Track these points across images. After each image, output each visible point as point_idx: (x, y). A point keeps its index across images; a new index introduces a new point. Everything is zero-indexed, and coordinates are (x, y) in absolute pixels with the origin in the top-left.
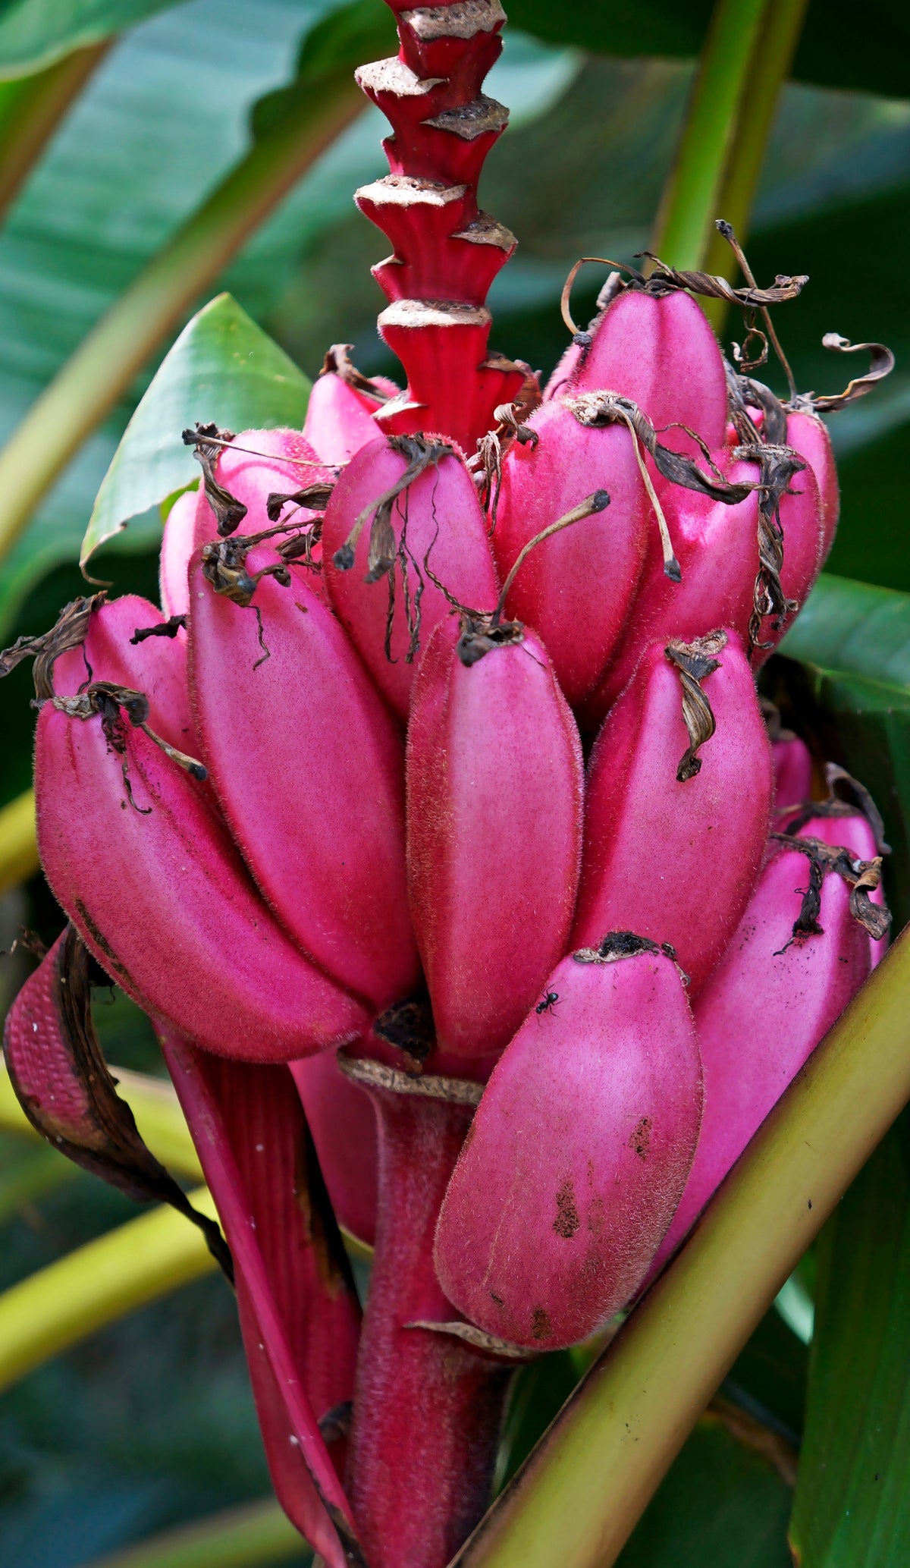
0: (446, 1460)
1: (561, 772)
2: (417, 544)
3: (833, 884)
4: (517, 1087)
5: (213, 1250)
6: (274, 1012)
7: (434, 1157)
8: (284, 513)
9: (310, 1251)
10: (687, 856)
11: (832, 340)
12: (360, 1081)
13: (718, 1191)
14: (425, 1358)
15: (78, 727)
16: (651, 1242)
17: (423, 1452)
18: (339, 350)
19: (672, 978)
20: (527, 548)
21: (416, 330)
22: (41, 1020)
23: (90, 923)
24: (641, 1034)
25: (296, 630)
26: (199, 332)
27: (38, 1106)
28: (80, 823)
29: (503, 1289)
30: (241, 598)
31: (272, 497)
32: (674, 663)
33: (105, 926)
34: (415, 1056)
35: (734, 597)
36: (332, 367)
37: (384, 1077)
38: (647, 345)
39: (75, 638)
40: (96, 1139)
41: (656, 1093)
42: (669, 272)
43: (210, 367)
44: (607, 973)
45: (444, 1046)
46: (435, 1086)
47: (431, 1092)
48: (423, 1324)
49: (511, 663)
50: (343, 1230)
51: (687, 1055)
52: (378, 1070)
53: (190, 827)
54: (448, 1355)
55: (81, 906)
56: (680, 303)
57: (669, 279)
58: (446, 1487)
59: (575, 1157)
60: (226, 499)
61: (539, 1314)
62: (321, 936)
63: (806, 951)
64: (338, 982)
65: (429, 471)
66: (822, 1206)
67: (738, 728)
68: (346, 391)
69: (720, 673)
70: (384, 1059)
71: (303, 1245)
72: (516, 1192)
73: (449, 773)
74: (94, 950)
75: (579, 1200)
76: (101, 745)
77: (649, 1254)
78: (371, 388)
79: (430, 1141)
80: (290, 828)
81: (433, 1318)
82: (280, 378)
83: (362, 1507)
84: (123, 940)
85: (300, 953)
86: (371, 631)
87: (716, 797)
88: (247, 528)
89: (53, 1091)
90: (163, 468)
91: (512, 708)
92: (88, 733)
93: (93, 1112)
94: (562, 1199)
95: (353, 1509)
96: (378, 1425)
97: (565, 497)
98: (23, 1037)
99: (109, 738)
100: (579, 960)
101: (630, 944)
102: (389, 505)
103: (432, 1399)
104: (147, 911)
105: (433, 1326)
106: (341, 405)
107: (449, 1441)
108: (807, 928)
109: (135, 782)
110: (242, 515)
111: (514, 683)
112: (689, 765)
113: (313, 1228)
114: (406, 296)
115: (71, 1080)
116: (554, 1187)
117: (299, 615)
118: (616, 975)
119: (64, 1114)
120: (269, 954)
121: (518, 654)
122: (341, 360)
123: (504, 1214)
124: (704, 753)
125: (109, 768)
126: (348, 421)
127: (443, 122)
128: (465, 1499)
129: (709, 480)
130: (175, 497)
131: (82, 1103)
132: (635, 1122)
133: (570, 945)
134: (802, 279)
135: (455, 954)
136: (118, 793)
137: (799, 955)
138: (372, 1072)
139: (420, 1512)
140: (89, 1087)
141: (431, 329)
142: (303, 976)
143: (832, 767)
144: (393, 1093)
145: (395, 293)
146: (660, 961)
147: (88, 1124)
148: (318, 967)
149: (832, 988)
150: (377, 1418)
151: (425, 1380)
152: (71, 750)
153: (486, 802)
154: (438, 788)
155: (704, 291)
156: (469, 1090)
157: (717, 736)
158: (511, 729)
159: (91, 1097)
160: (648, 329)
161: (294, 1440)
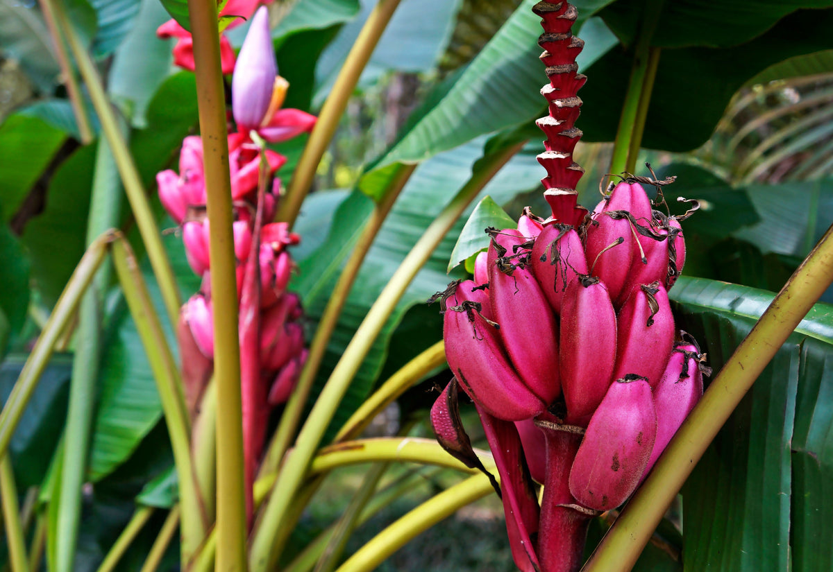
0: (569, 549)
1: (611, 323)
2: (563, 255)
3: (692, 362)
4: (600, 422)
5: (492, 484)
6: (519, 403)
7: (565, 451)
8: (518, 251)
9: (523, 484)
10: (649, 351)
11: (680, 199)
12: (542, 427)
13: (658, 459)
14: (563, 516)
15: (459, 315)
16: (640, 474)
17: (562, 546)
18: (527, 208)
19: (647, 388)
20: (599, 255)
21: (556, 196)
22: (442, 410)
23: (462, 376)
24: (639, 405)
25: (525, 284)
26: (482, 205)
27: (442, 437)
28: (460, 344)
29: (593, 489)
30: (509, 274)
31: (514, 246)
32: (645, 291)
33: (467, 376)
34: (560, 418)
35: (661, 271)
36: (525, 213)
37: (550, 425)
38: (628, 198)
39: (453, 292)
40: (459, 447)
41: (644, 424)
42: (633, 177)
43: (486, 215)
44: (628, 386)
45: (570, 415)
46: (567, 428)
47: (565, 430)
48: (562, 505)
49: (596, 289)
50: (532, 479)
51: (652, 412)
52: (548, 423)
53: (492, 345)
54: (570, 514)
55: (460, 370)
56: (637, 186)
57: (633, 179)
58: (570, 558)
59: (619, 444)
60: (500, 247)
61: (604, 497)
62: (532, 380)
63: (684, 382)
64: (536, 395)
65: (567, 233)
66: (694, 463)
67: (664, 311)
68: (529, 220)
69: (658, 293)
70: (550, 420)
71: (520, 482)
72: (599, 457)
73: (578, 323)
74: (462, 385)
75: (620, 459)
76: (467, 320)
77: (639, 478)
78: (537, 219)
79: (564, 446)
80: (523, 346)
81: (565, 503)
82: (506, 219)
83: (543, 564)
84: (472, 381)
85: (525, 385)
86: (548, 283)
87: (658, 332)
88: (507, 255)
89: (446, 432)
90: (472, 245)
91: (596, 303)
92: (462, 317)
93: (459, 438)
94: (615, 458)
95: (540, 565)
96: (548, 538)
97: (608, 240)
98: (437, 416)
99: (469, 317)
100: (619, 382)
101: (634, 377)
102: (556, 242)
103: (565, 529)
104: (481, 371)
105: (565, 505)
106: (528, 224)
107: (570, 542)
108: (684, 375)
109: (477, 331)
110: (506, 252)
111: (597, 296)
112: (649, 321)
113: (523, 477)
114: (552, 187)
115: (452, 429)
116: (612, 454)
117: (526, 279)
118: (631, 386)
119: (450, 439)
120: (516, 385)
121: (598, 286)
122: (528, 211)
123: (595, 464)
124: (654, 318)
125: (468, 327)
126: (530, 229)
127: (564, 133)
128: (576, 562)
129: (654, 234)
130: (477, 254)
131: (455, 436)
132: (638, 433)
133: (613, 378)
134: (675, 177)
135: (578, 382)
136: (472, 334)
137: (682, 384)
138: (547, 424)
139: (561, 566)
140: (457, 430)
141: (561, 196)
142: (527, 393)
143: (682, 331)
144: (553, 430)
145: (548, 186)
146: (644, 382)
147: (457, 443)
148: (531, 390)
149: (693, 394)
150: (547, 535)
151: (563, 523)
152: (457, 321)
153: (589, 333)
154: (573, 328)
155: (643, 182)
156: (577, 429)
157: (658, 313)
158: (596, 310)
159: (458, 434)
160: (628, 193)
161: (522, 542)
